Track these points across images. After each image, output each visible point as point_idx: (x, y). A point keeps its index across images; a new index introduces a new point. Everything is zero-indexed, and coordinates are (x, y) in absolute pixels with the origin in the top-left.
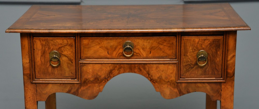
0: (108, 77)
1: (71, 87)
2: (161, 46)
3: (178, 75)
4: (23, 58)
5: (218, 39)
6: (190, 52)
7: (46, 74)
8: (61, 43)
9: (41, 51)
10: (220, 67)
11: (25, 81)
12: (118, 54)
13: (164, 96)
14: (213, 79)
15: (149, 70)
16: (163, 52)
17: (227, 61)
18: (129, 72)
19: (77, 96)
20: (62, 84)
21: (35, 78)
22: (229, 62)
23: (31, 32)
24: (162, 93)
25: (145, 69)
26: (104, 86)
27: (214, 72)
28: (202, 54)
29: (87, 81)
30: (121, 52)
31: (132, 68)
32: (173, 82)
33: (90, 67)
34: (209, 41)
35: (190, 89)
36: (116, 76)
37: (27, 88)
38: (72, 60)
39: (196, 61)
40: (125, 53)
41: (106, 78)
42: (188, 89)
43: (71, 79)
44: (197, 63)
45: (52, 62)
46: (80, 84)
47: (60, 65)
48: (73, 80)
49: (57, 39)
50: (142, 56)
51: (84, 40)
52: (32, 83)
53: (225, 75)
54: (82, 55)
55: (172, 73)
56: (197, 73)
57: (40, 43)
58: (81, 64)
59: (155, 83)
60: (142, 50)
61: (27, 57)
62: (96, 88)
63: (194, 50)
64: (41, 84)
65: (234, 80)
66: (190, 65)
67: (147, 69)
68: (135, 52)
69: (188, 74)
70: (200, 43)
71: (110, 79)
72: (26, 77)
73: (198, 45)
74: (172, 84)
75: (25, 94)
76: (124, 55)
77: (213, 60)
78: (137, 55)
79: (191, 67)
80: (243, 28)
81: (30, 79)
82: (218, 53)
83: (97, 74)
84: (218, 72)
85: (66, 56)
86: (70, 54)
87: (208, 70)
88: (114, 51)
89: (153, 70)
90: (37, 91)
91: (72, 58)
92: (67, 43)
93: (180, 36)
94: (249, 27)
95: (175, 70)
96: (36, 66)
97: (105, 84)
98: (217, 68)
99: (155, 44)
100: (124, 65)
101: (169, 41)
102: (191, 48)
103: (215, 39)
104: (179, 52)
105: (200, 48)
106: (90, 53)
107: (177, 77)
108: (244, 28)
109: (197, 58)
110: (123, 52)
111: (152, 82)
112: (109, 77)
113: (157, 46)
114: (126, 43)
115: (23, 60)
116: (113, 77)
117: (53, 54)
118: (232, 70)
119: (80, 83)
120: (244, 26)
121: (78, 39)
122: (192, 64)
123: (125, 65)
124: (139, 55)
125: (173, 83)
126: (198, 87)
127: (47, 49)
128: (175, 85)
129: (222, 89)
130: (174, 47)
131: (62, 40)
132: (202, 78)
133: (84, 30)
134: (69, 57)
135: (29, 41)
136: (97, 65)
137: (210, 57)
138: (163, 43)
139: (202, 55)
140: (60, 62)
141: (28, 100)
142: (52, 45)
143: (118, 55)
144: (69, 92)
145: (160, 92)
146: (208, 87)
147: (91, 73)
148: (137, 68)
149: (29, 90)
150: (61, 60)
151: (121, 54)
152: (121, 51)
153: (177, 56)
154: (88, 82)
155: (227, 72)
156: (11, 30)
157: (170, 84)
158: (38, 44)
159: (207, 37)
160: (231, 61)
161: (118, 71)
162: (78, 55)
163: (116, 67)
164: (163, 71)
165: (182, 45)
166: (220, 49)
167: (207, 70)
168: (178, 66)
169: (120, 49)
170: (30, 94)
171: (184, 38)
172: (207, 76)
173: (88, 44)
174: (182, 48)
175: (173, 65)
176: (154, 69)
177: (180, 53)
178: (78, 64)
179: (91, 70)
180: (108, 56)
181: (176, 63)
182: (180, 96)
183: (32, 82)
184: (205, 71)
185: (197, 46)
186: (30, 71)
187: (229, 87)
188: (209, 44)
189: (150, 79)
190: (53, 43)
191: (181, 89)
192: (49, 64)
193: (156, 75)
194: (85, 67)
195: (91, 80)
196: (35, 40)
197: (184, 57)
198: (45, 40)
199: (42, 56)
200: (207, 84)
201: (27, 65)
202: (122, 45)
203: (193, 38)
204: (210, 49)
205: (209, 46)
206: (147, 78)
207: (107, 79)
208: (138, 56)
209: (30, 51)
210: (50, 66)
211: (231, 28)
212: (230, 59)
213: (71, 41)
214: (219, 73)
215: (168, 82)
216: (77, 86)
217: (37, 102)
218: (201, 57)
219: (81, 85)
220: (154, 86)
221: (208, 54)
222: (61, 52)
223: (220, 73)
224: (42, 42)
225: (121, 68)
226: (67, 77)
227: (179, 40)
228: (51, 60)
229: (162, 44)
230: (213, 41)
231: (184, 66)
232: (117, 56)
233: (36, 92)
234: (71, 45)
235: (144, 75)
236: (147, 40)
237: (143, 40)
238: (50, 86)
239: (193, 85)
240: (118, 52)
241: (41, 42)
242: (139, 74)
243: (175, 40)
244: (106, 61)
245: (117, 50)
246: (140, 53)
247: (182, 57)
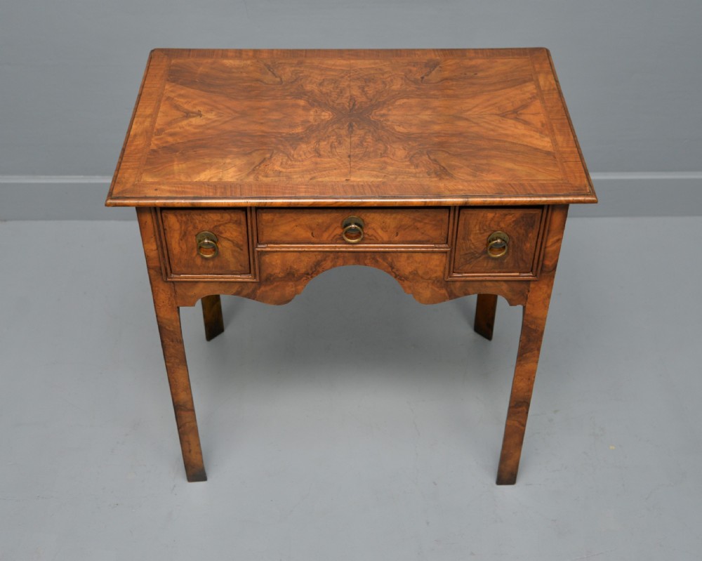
0: (313, 272)
1: (241, 287)
2: (419, 225)
3: (449, 268)
4: (145, 243)
5: (532, 214)
6: (476, 234)
7: (190, 268)
8: (219, 219)
9: (179, 232)
10: (531, 257)
11: (152, 278)
12: (332, 236)
13: (420, 299)
14: (515, 276)
15: (393, 261)
16: (423, 233)
17: (545, 247)
18: (353, 264)
19: (254, 299)
20: (223, 283)
21: (171, 274)
22: (548, 250)
24: (417, 295)
25: (385, 259)
26: (305, 286)
27: (519, 264)
28: (500, 238)
29: (272, 278)
30: (339, 235)
31: (359, 258)
32: (438, 278)
33: (276, 257)
34: (514, 216)
35: (470, 290)
36: (328, 270)
37: (157, 289)
38: (242, 245)
39: (486, 248)
40: (346, 236)
41: (308, 273)
42: (466, 290)
43: (241, 274)
44: (486, 252)
45: (202, 250)
46: (258, 283)
47: (217, 254)
48: (244, 277)
49: (210, 213)
50: (380, 240)
51: (264, 214)
52: (167, 282)
53: (539, 269)
54: (261, 238)
55: (436, 266)
56: (485, 265)
57: (176, 220)
58: (260, 252)
59: (404, 281)
60: (380, 232)
61: (153, 241)
62: (289, 288)
63: (482, 231)
64: (182, 283)
65: (554, 277)
66: (473, 254)
67: (390, 259)
68: (367, 234)
69: (467, 267)
70: (496, 219)
71: (317, 275)
72: (152, 272)
73: (492, 223)
74: (436, 282)
75: (153, 297)
77: (519, 247)
78: (371, 238)
79: (475, 257)
80: (582, 198)
81: (162, 274)
82: (530, 235)
83: (291, 267)
84: (526, 264)
85: (229, 240)
86: (235, 237)
87: (507, 262)
88: (325, 231)
89: (400, 261)
90: (175, 292)
91: (241, 243)
92: (231, 220)
93: (457, 209)
94: (596, 196)
95: (444, 262)
96: (171, 255)
97: (307, 283)
98: (525, 258)
99: (406, 221)
100: (344, 253)
101: (436, 216)
102: (477, 228)
103: (526, 214)
104: (453, 235)
105: (495, 227)
106: (277, 234)
107: (447, 271)
108: (586, 198)
109: (488, 244)
110: (342, 233)
111: (399, 279)
112: (315, 271)
113: (411, 223)
114: (349, 218)
115: (146, 245)
116: (323, 271)
117: (203, 237)
118: (553, 262)
119: (258, 281)
120: (587, 194)
121: (251, 214)
122: (477, 253)
123: (347, 254)
124: (373, 238)
125: (438, 281)
126: (486, 286)
127: (190, 228)
128: (441, 283)
129: (530, 290)
130: (445, 227)
131: (219, 214)
132: (495, 273)
133: (263, 199)
134: (235, 242)
135: (154, 218)
136: (289, 254)
138: (423, 219)
139: (499, 241)
140: (218, 250)
141: (160, 305)
142: (200, 223)
143: (333, 238)
144: (238, 293)
145: (412, 293)
146: (504, 287)
147: (279, 266)
148: (369, 257)
149: (161, 291)
150: (219, 246)
151: (337, 237)
153: (449, 240)
154: (274, 278)
155: (543, 264)
157: (433, 283)
158: (172, 220)
159: (510, 210)
160: (554, 248)
161: (331, 262)
162: (253, 237)
163: (329, 256)
164: (419, 263)
165: (460, 222)
166: (533, 228)
167: (505, 261)
168: (451, 256)
169: (335, 229)
170: (162, 297)
171: (466, 213)
172: (504, 270)
173: (272, 221)
174: (460, 227)
175: (439, 255)
176: (403, 259)
177: (455, 236)
178: (253, 252)
179: (279, 262)
180: (314, 239)
181: (446, 252)
182: (451, 299)
183: (165, 280)
184: (501, 264)
186: (160, 263)
187: (543, 286)
188: (514, 221)
189: (394, 275)
190: (201, 218)
191: (453, 290)
192: (196, 254)
193: (406, 269)
194: (267, 256)
195: (280, 276)
196: (166, 214)
197: (463, 241)
198: (185, 215)
199: (181, 240)
200: (502, 283)
201: (154, 254)
202: (340, 223)
203: (482, 212)
204: (514, 229)
205: (513, 224)
206: (389, 272)
207: (310, 275)
209: (157, 233)
210: (199, 257)
212: (552, 245)
213: (237, 216)
215: (429, 279)
216: (252, 286)
217: (178, 308)
218: (496, 243)
219: (260, 284)
220: (402, 285)
221: (510, 237)
222: (218, 234)
223: (529, 265)
224: (180, 218)
225: (336, 258)
226: (232, 271)
227: (455, 215)
228: (200, 248)
229: (420, 222)
230: (522, 217)
231: (461, 255)
232: (330, 239)
233: (174, 294)
234: (238, 223)
235: (383, 269)
236: (392, 214)
237: (382, 214)
238: (201, 285)
239: (477, 284)
240: (332, 233)
241: (177, 218)
242: (373, 267)
243: (448, 215)
244: (306, 247)
245: (331, 230)
246: (375, 235)
247: (460, 241)
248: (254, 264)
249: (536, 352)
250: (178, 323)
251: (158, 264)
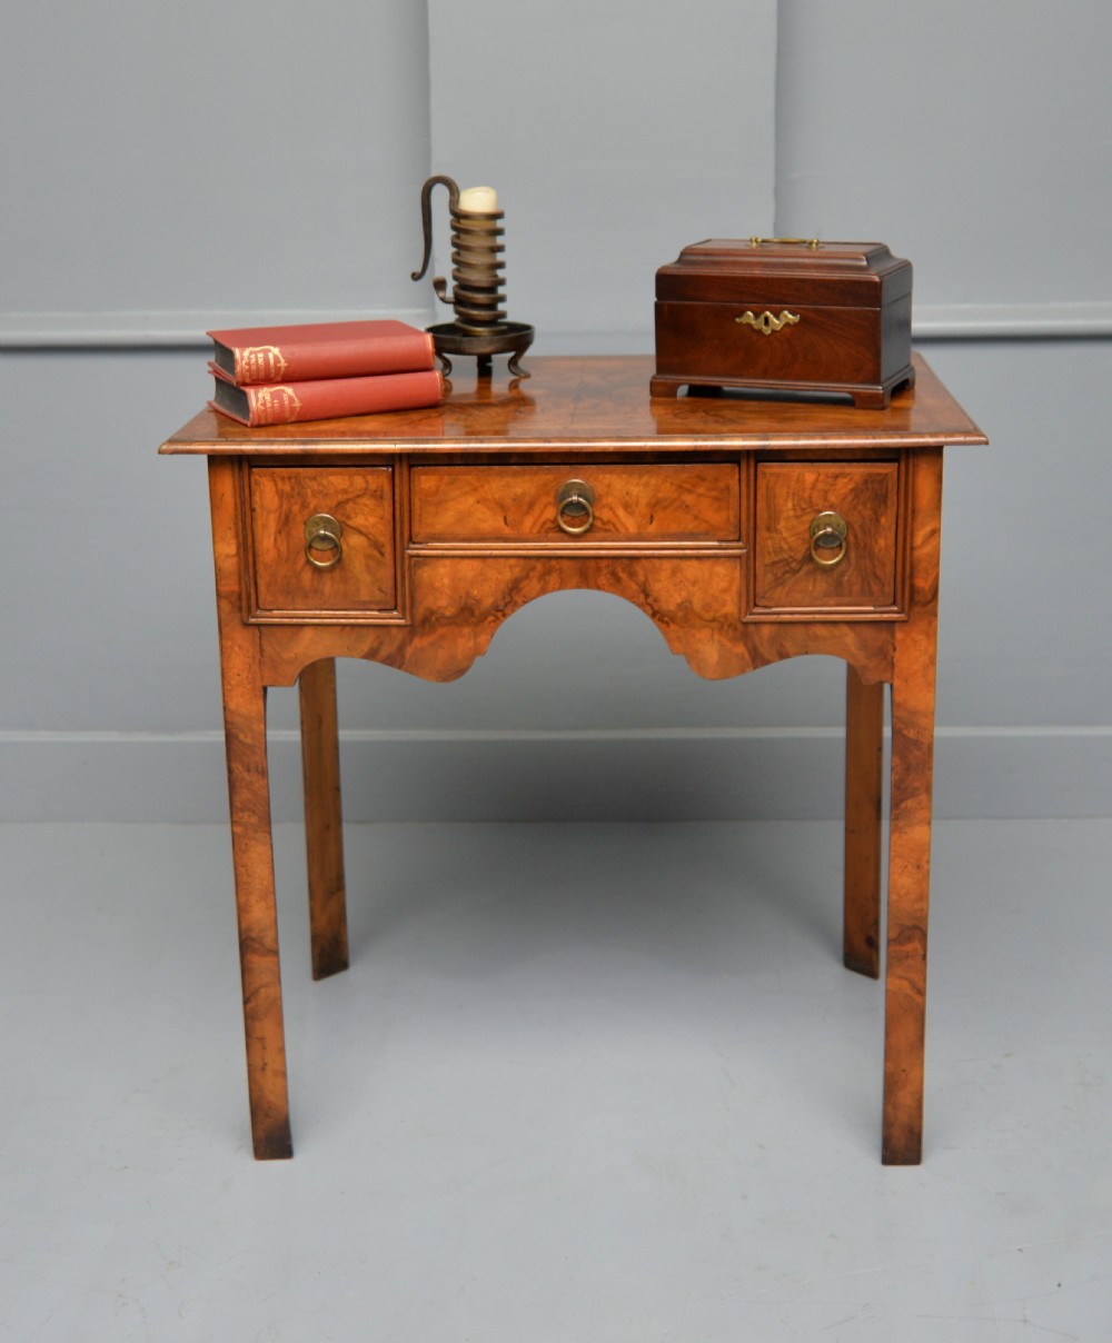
0: (506, 605)
1: (378, 637)
2: (689, 499)
3: (748, 596)
4: (217, 539)
5: (879, 474)
6: (788, 518)
7: (292, 593)
8: (345, 487)
9: (277, 515)
10: (889, 569)
11: (223, 616)
12: (539, 524)
13: (699, 669)
14: (867, 611)
15: (647, 579)
16: (696, 518)
17: (912, 549)
18: (578, 587)
19: (400, 668)
20: (348, 629)
21: (258, 607)
22: (917, 553)
23: (241, 450)
24: (693, 657)
25: (632, 575)
26: (492, 636)
27: (870, 586)
28: (829, 525)
29: (433, 619)
30: (552, 519)
31: (587, 572)
32: (730, 620)
33: (442, 570)
34: (850, 480)
35: (789, 646)
36: (532, 599)
37: (229, 643)
38: (384, 546)
39: (809, 549)
41: (498, 606)
42: (781, 645)
43: (380, 610)
44: (810, 555)
45: (314, 551)
46: (408, 629)
47: (339, 561)
48: (385, 614)
49: (332, 474)
50: (623, 531)
51: (423, 478)
52: (247, 625)
53: (907, 595)
54: (416, 529)
55: (725, 591)
56: (811, 588)
57: (274, 489)
58: (413, 559)
59: (667, 623)
60: (621, 512)
61: (230, 534)
62: (463, 642)
63: (799, 513)
64: (275, 629)
65: (936, 615)
66: (788, 563)
67: (641, 578)
68: (600, 519)
69: (779, 593)
70: (820, 486)
71: (513, 611)
72: (225, 605)
73: (815, 494)
74: (725, 627)
75: (222, 663)
76: (559, 526)
77: (866, 544)
78: (607, 527)
79: (791, 568)
80: (962, 439)
81: (240, 609)
82: (883, 520)
83: (468, 595)
84: (884, 586)
85: (361, 532)
86: (373, 526)
87: (848, 581)
88: (528, 513)
89: (660, 581)
90: (262, 651)
91: (382, 540)
92: (366, 489)
93: (752, 464)
94: (984, 436)
95: (738, 581)
96: (260, 568)
97: (495, 629)
98: (879, 573)
99: (667, 491)
100: (560, 561)
101: (716, 480)
102: (790, 505)
103: (870, 475)
104: (748, 520)
105: (821, 503)
106: (445, 520)
107: (744, 603)
108: (968, 439)
109: (811, 537)
110: (556, 519)
111: (659, 620)
112: (510, 602)
113: (675, 495)
114: (568, 485)
115: (219, 545)
116: (525, 602)
117: (318, 524)
118: (931, 581)
119: (409, 623)
120: (967, 433)
121: (401, 474)
122: (794, 560)
123: (566, 563)
124: (610, 527)
125: (729, 626)
126: (816, 638)
127: (296, 508)
128: (735, 629)
129: (897, 644)
130: (734, 503)
131: (347, 478)
132: (830, 606)
133: (423, 443)
134: (371, 537)
135: (237, 484)
136: (466, 562)
137: (856, 537)
138: (694, 486)
139: (829, 530)
140: (341, 553)
141: (232, 682)
142: (314, 495)
143: (542, 526)
144: (371, 655)
145: (685, 654)
146: (850, 638)
147: (447, 591)
148: (605, 571)
150: (344, 547)
151: (549, 525)
152: (550, 513)
153: (744, 533)
154: (437, 620)
155: (912, 586)
156: (177, 446)
157: (721, 629)
158: (267, 488)
159: (842, 467)
160: (927, 549)
161: (539, 582)
162: (403, 527)
163: (533, 569)
164: (694, 583)
165: (759, 493)
166: (887, 507)
167: (846, 578)
168: (749, 564)
169: (545, 506)
170: (239, 662)
171: (767, 471)
172: (847, 600)
173: (437, 491)
174: (759, 505)
175: (728, 563)
176: (664, 575)
177: (752, 522)
178: (403, 558)
179: (446, 581)
180: (507, 531)
181: (739, 557)
182: (755, 667)
183: (245, 619)
184: (839, 583)
185: (810, 497)
186: (240, 584)
187: (922, 637)
188: (852, 490)
189: (651, 612)
190: (316, 487)
191: (758, 644)
192: (302, 562)
193: (671, 599)
194: (426, 568)
195: (448, 614)
196: (258, 478)
197: (767, 534)
198: (290, 478)
199: (280, 532)
200: (845, 629)
201: (230, 565)
202: (553, 493)
203: (796, 470)
204: (854, 508)
205: (850, 498)
206: (640, 605)
207: (500, 611)
208: (609, 531)
209: (240, 518)
210: (308, 567)
211: (923, 437)
212: (923, 543)
213: (378, 479)
214: (886, 589)
215: (714, 620)
216: (399, 636)
217: (265, 689)
218: (825, 535)
219: (412, 630)
220: (665, 634)
221: (849, 525)
222: (343, 519)
223: (889, 589)
224: (280, 485)
225: (548, 572)
226: (367, 602)
227: (748, 475)
228: (310, 547)
229: (689, 491)
230: (866, 482)
231: (766, 566)
232: (535, 530)
233: (258, 656)
234: (377, 496)
235: (631, 598)
236: (641, 476)
237: (624, 476)
238: (308, 634)
239: (800, 631)
240: (539, 517)
241: (276, 485)
242: (613, 593)
243: (737, 477)
244: (496, 548)
245: (537, 509)
246: (614, 520)
247: (762, 534)
248: (403, 585)
249: (923, 797)
250: (262, 726)
251: (235, 588)
